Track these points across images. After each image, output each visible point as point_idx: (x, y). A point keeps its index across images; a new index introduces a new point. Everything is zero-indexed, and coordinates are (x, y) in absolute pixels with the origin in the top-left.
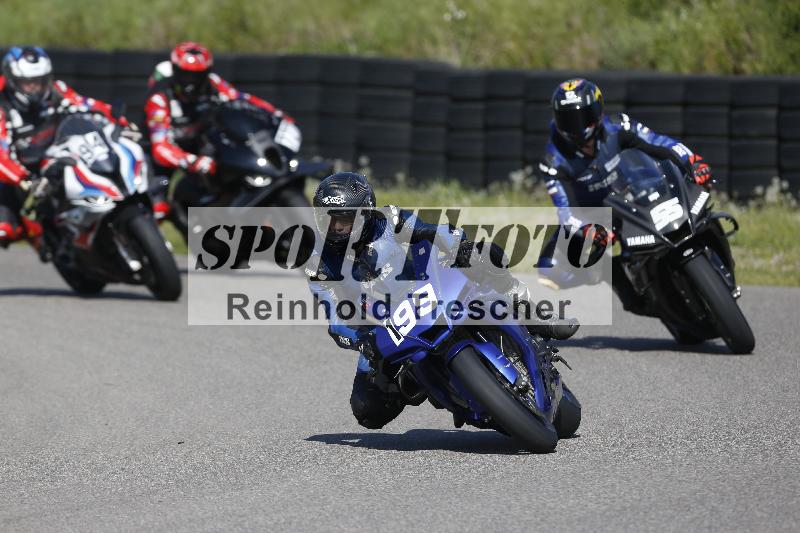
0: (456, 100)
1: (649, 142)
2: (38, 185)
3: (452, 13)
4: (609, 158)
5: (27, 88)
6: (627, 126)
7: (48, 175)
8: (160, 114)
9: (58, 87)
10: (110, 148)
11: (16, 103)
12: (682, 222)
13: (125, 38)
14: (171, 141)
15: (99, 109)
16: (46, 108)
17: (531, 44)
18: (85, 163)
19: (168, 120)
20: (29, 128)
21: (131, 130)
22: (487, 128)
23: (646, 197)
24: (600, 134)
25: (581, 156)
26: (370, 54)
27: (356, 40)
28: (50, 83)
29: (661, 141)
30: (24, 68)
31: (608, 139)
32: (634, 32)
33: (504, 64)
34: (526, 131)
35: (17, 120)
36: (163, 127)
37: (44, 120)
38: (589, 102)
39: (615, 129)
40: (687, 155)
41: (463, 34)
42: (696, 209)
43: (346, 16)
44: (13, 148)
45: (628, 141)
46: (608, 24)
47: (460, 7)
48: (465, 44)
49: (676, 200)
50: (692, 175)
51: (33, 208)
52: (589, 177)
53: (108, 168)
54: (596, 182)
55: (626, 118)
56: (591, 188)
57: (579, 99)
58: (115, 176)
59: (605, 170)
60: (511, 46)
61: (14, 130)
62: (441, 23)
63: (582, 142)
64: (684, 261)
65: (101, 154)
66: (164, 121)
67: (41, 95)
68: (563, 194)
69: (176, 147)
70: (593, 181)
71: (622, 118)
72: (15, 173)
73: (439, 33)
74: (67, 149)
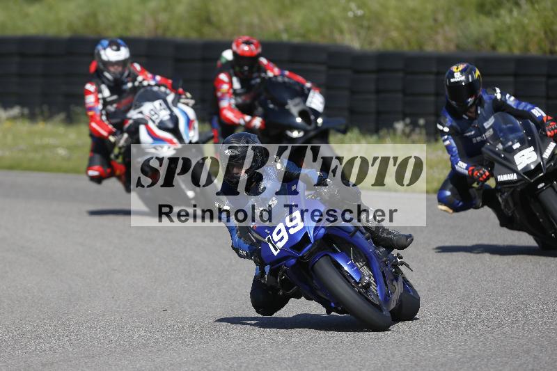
0: (357, 72)
1: (515, 107)
2: (121, 139)
3: (354, 12)
4: (486, 119)
5: (112, 69)
6: (499, 96)
7: (128, 131)
8: (225, 87)
9: (135, 68)
10: (172, 111)
11: (106, 81)
12: (536, 164)
13: (127, 29)
14: (233, 106)
15: (163, 83)
16: (126, 83)
17: (408, 33)
18: (154, 122)
19: (231, 91)
20: (115, 97)
21: (187, 98)
22: (378, 92)
23: (511, 146)
24: (479, 102)
25: (467, 118)
26: (297, 40)
27: (286, 30)
28: (129, 65)
29: (523, 106)
30: (110, 55)
31: (486, 106)
32: (481, 25)
33: (390, 47)
34: (405, 93)
35: (106, 92)
36: (227, 96)
37: (124, 91)
38: (470, 80)
39: (490, 98)
40: (542, 116)
41: (362, 26)
42: (547, 155)
43: (280, 14)
44: (104, 112)
45: (500, 107)
46: (462, 19)
47: (359, 7)
48: (363, 33)
49: (532, 148)
50: (545, 131)
51: (120, 154)
52: (473, 133)
53: (170, 125)
54: (478, 136)
55: (498, 90)
56: (474, 141)
57: (463, 78)
58: (175, 131)
59: (484, 127)
60: (394, 34)
61: (104, 99)
62: (346, 19)
63: (466, 108)
64: (538, 192)
65: (165, 115)
66: (228, 92)
67: (122, 74)
68: (454, 145)
69: (236, 110)
70: (475, 136)
71: (495, 91)
72: (105, 131)
73: (345, 26)
74: (141, 113)
